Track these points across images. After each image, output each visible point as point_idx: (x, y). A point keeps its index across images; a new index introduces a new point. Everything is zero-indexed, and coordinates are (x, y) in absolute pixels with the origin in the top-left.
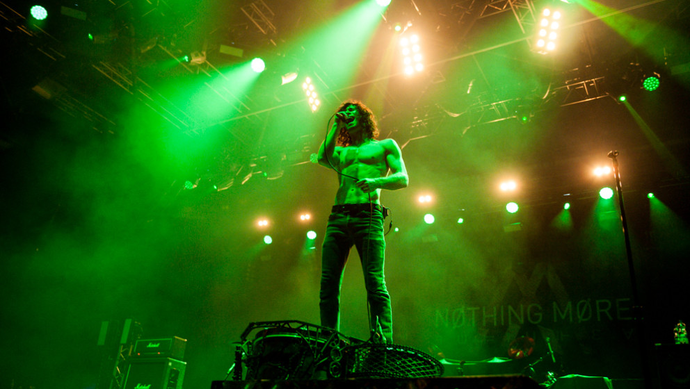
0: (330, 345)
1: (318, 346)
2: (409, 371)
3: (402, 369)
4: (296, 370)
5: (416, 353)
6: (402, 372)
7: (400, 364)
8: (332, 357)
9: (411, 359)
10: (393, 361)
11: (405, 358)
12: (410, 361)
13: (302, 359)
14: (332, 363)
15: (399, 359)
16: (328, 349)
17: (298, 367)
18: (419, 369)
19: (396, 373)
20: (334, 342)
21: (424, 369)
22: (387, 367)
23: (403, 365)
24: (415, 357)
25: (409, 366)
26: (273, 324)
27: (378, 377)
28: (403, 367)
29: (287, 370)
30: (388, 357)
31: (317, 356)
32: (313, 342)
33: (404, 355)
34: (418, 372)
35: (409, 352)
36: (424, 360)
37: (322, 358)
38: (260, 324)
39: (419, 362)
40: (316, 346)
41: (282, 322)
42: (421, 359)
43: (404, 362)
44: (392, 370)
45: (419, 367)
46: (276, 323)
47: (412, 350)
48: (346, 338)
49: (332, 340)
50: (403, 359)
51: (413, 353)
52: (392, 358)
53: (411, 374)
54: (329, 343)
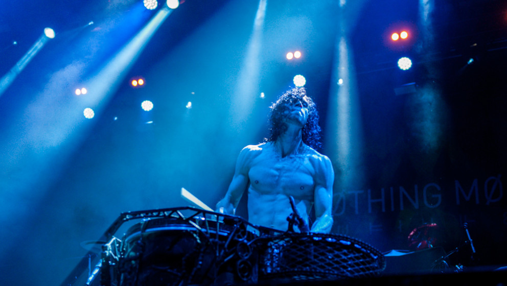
0: (236, 238)
1: (219, 239)
2: (345, 267)
3: (335, 266)
4: (193, 273)
5: (352, 244)
6: (336, 269)
7: (332, 259)
8: (240, 253)
9: (345, 251)
10: (323, 254)
11: (339, 250)
12: (345, 254)
13: (200, 258)
14: (239, 262)
15: (330, 251)
16: (234, 243)
17: (195, 269)
18: (358, 264)
19: (329, 270)
20: (240, 233)
21: (363, 263)
22: (315, 263)
23: (336, 259)
24: (351, 248)
25: (344, 261)
26: (155, 214)
27: (303, 277)
28: (337, 262)
29: (179, 274)
30: (315, 250)
31: (219, 253)
32: (212, 235)
33: (337, 246)
34: (357, 267)
35: (342, 241)
36: (363, 252)
37: (227, 255)
38: (135, 215)
39: (357, 255)
40: (217, 240)
41: (167, 210)
42: (358, 251)
43: (338, 256)
44: (322, 267)
45: (357, 261)
46: (159, 211)
47: (347, 239)
48: (254, 227)
49: (238, 231)
50: (336, 252)
51: (349, 243)
52: (322, 251)
53: (348, 271)
54: (234, 236)
